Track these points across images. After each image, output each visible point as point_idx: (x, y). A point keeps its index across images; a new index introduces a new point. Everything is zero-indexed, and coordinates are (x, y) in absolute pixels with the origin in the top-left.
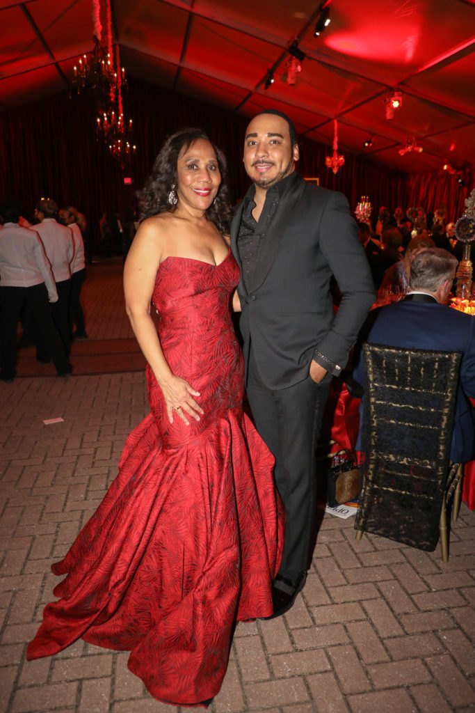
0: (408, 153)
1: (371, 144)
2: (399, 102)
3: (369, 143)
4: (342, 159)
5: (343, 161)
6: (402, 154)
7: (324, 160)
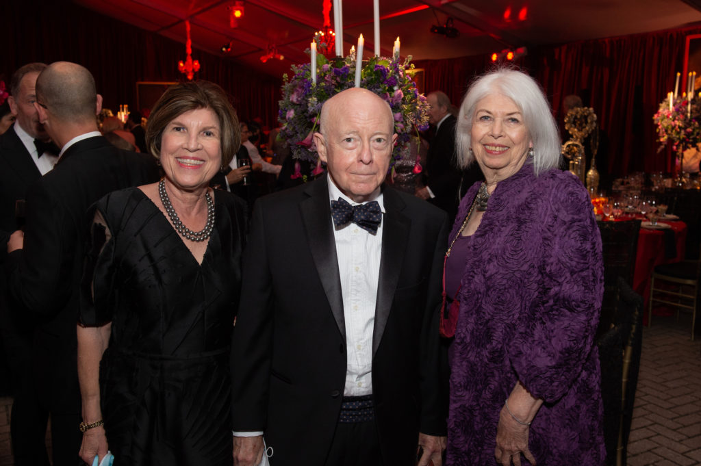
0: (269, 60)
1: (229, 50)
2: (241, 11)
3: (227, 48)
4: (196, 64)
5: (199, 67)
6: (265, 61)
7: (177, 65)
